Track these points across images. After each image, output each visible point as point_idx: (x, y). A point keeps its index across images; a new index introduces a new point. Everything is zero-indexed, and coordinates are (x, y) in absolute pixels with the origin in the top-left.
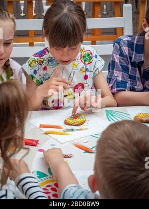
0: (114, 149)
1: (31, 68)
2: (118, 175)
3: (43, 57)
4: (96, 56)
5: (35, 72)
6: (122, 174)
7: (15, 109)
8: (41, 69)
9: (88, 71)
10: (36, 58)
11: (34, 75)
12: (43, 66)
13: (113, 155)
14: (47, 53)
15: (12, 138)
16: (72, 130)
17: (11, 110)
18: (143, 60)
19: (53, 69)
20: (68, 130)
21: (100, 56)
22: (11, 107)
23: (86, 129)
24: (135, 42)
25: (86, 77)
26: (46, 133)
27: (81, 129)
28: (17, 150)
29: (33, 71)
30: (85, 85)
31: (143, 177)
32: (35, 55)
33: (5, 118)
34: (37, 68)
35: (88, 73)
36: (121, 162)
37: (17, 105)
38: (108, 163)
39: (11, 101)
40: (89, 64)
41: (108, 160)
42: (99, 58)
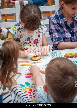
0: (52, 74)
1: (13, 31)
2: (55, 85)
3: (19, 26)
4: (43, 25)
5: (16, 33)
6: (56, 85)
7: (13, 55)
8: (19, 32)
9: (40, 33)
10: (16, 27)
11: (15, 34)
12: (20, 31)
13: (51, 76)
14: (21, 24)
15: (12, 69)
16: (35, 63)
17: (11, 56)
18: (66, 20)
19: (24, 33)
20: (33, 63)
21: (45, 25)
22: (10, 54)
23: (42, 62)
24: (58, 15)
25: (39, 36)
26: (22, 65)
27: (39, 62)
28: (15, 74)
29: (14, 32)
30: (39, 40)
31: (66, 85)
32: (15, 25)
33: (8, 60)
34: (17, 31)
35: (40, 34)
36: (55, 79)
37: (14, 53)
38: (50, 80)
39: (10, 51)
40: (40, 29)
41: (50, 79)
42: (44, 26)
